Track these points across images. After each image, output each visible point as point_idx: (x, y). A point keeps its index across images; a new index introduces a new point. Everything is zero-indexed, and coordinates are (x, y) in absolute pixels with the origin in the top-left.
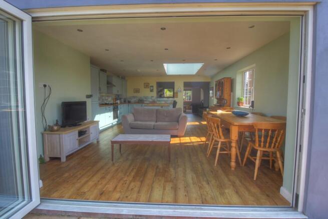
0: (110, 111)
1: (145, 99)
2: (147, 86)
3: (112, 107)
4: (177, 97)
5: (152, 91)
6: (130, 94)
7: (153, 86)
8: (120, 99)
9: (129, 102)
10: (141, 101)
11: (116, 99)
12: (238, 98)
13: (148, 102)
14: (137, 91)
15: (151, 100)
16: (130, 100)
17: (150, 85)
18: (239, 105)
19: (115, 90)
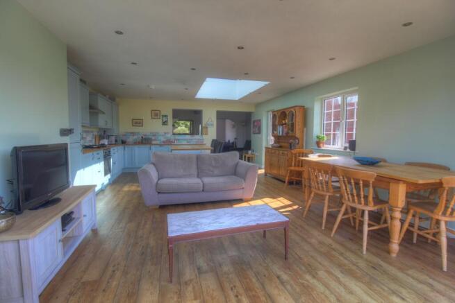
0: (98, 161)
1: (153, 138)
2: (156, 115)
3: (101, 153)
4: (207, 134)
5: (165, 123)
6: (124, 128)
7: (166, 116)
8: (108, 137)
9: (123, 142)
10: (145, 141)
11: (101, 137)
12: (318, 137)
13: (158, 142)
14: (138, 123)
15: (163, 139)
16: (124, 138)
17: (162, 113)
18: (319, 147)
19: (102, 121)
